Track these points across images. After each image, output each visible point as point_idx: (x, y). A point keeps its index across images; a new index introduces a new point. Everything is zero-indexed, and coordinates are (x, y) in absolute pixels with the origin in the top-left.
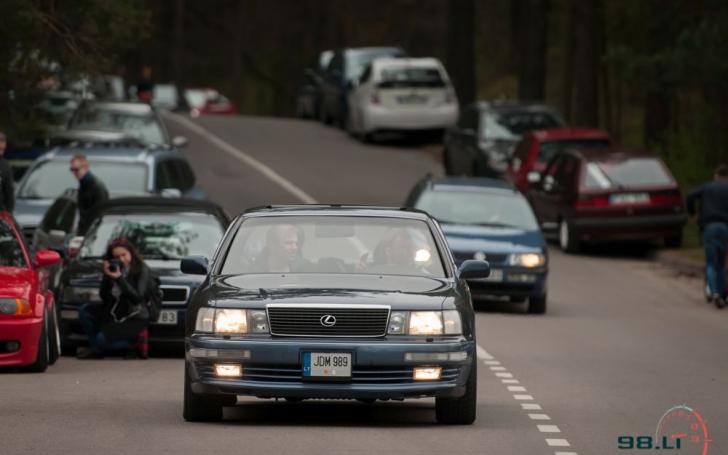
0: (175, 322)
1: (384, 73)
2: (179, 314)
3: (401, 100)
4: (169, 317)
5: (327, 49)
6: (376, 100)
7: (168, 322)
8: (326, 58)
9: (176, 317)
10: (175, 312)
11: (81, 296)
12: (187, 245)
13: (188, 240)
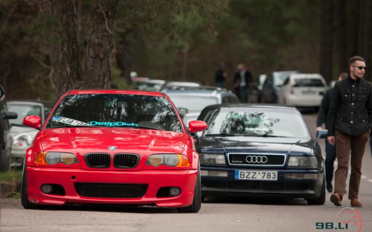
0: (276, 179)
1: (296, 80)
2: (279, 173)
3: (304, 93)
4: (272, 176)
5: (263, 74)
6: (292, 93)
7: (271, 179)
8: (263, 78)
9: (276, 176)
10: (276, 172)
11: (210, 160)
12: (271, 128)
13: (272, 125)
